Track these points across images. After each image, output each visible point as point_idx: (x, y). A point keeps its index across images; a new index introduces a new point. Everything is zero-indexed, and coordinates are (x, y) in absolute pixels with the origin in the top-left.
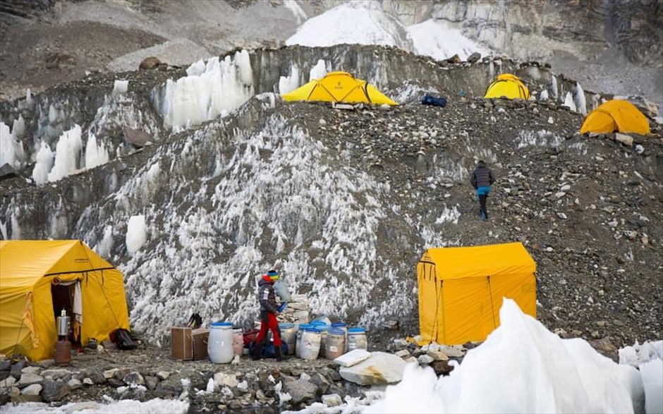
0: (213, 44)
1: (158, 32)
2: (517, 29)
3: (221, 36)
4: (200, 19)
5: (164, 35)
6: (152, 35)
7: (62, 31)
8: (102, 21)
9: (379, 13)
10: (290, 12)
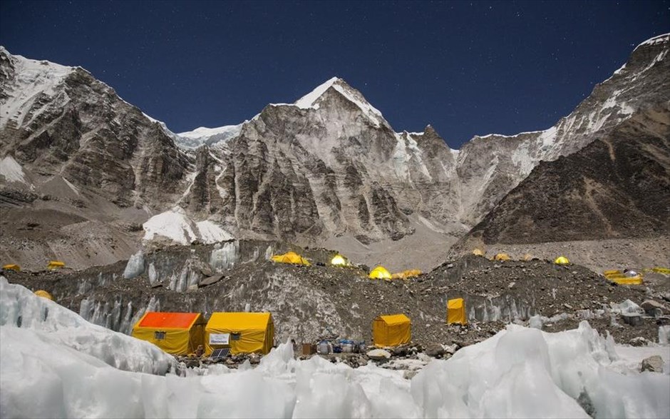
0: (109, 223)
1: (83, 216)
2: (242, 227)
3: (113, 220)
4: (104, 212)
5: (87, 218)
6: (81, 218)
7: (37, 212)
8: (57, 209)
9: (185, 216)
10: (145, 211)
